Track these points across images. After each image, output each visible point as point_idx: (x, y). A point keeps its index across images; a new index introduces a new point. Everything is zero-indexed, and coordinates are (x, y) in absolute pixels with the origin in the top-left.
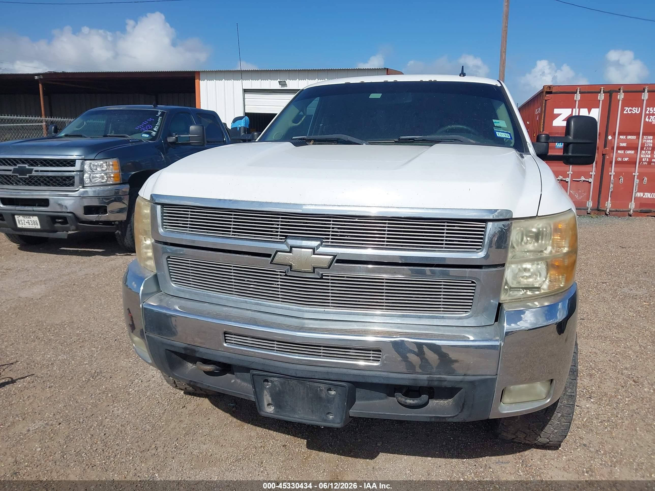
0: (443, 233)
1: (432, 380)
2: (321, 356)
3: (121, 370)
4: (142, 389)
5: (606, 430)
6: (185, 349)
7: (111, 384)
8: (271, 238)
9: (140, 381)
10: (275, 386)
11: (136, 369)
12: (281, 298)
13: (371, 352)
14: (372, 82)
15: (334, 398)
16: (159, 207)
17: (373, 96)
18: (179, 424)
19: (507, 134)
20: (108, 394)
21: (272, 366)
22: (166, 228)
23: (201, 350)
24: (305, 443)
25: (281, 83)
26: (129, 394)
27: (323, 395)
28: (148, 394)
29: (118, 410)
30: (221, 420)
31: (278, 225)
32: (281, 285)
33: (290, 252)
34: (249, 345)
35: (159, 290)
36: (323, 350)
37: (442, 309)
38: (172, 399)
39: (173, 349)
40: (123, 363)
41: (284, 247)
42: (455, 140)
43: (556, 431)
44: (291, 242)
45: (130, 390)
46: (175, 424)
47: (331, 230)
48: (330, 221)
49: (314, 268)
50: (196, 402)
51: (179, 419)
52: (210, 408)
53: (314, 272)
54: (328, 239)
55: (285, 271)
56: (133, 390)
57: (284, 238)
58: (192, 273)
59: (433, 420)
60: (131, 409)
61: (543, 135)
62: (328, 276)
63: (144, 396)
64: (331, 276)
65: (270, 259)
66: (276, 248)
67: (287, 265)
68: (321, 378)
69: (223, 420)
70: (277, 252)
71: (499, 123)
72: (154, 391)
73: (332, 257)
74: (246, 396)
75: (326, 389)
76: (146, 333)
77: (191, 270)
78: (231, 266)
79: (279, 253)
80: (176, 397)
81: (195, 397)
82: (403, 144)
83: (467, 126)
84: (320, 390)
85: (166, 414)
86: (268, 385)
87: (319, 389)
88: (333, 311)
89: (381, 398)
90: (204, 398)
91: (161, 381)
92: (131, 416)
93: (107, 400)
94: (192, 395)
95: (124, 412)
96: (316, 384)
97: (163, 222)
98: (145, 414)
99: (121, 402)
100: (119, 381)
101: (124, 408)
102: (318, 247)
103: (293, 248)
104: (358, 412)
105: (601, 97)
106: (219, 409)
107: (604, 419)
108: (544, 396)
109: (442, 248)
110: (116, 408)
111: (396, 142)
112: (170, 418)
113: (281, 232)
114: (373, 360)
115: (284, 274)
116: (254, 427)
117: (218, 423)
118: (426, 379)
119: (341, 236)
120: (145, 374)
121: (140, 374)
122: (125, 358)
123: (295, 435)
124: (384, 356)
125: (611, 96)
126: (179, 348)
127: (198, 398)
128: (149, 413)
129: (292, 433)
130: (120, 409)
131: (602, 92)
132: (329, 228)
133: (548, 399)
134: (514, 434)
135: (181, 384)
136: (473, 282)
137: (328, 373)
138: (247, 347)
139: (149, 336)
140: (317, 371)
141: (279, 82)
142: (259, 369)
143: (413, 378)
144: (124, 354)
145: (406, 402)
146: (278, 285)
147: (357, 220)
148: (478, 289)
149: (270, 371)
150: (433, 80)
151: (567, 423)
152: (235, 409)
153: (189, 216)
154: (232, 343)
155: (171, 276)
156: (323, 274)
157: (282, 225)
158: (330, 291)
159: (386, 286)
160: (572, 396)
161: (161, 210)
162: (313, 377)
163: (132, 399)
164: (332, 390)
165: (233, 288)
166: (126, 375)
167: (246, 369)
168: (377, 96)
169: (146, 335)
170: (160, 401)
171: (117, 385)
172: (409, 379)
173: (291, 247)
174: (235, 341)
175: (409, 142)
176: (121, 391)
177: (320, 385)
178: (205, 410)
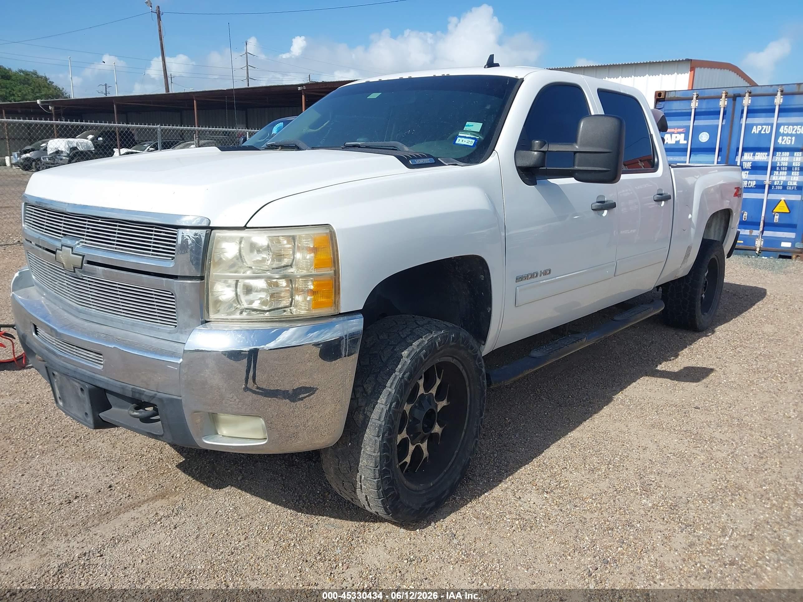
0: (151, 239)
15: (85, 399)
19: (471, 140)
27: (80, 394)
37: (154, 320)
41: (59, 245)
48: (86, 221)
49: (74, 268)
53: (75, 272)
54: (84, 239)
62: (86, 277)
65: (55, 256)
66: (56, 245)
67: (61, 263)
70: (57, 249)
71: (472, 126)
73: (82, 257)
75: (80, 388)
79: (57, 251)
86: (55, 379)
87: (76, 388)
96: (74, 382)
102: (75, 246)
109: (150, 254)
113: (63, 231)
132: (85, 228)
136: (173, 294)
137: (75, 372)
147: (100, 221)
150: (445, 75)
156: (83, 275)
157: (64, 224)
158: (89, 293)
159: (119, 291)
160: (371, 456)
177: (76, 384)
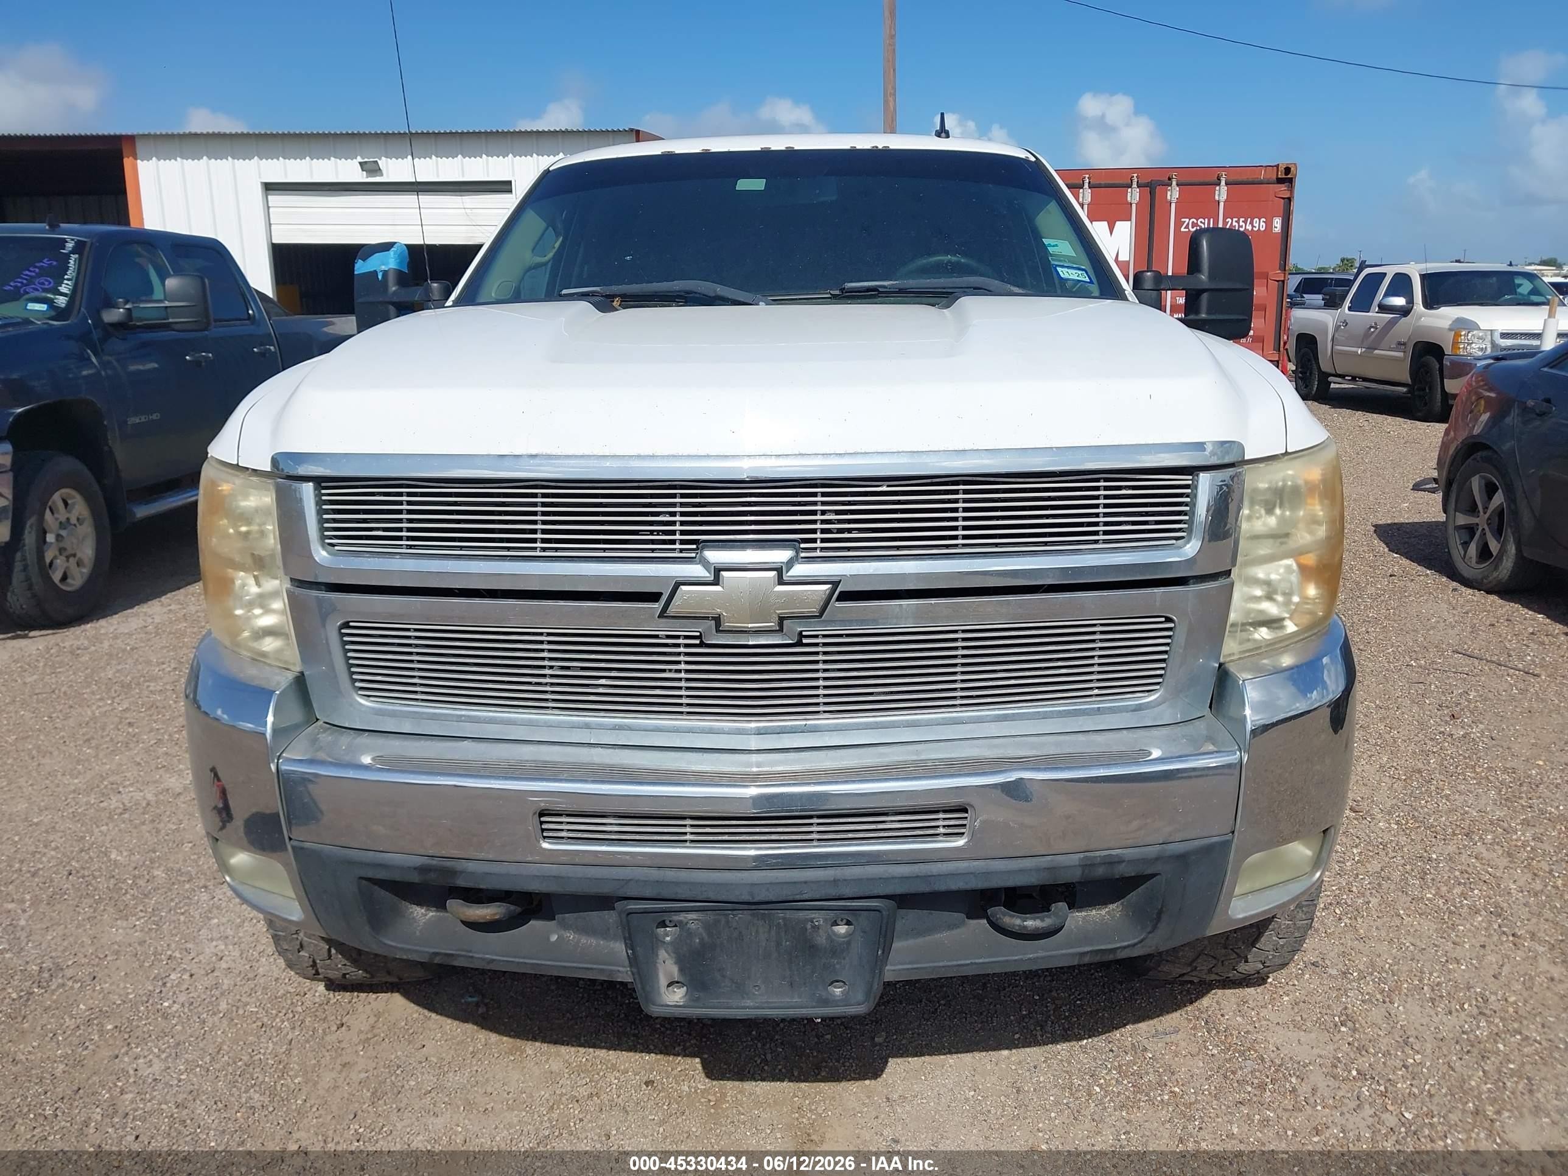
0: (1097, 506)
1: (1092, 865)
2: (812, 840)
3: (117, 953)
4: (199, 997)
5: (1343, 925)
6: (423, 870)
7: (101, 996)
8: (653, 550)
9: (186, 976)
10: (690, 934)
11: (162, 946)
12: (688, 705)
13: (941, 816)
14: (732, 150)
15: (849, 943)
16: (308, 490)
17: (743, 185)
18: (344, 1074)
19: (1080, 272)
20: (101, 1025)
21: (685, 883)
22: (333, 545)
23: (471, 866)
24: (699, 1066)
25: (365, 167)
26: (165, 1017)
27: (821, 939)
28: (223, 1006)
29: (150, 1064)
30: (458, 1044)
31: (673, 514)
32: (687, 671)
33: (716, 582)
34: (613, 837)
35: (311, 718)
36: (819, 824)
37: (1096, 692)
38: (299, 1009)
39: (382, 875)
40: (117, 932)
41: (696, 571)
42: (975, 288)
43: (1281, 942)
44: (715, 556)
45: (166, 1004)
46: (334, 1075)
47: (819, 517)
48: (815, 495)
49: (781, 619)
50: (368, 1007)
51: (339, 1061)
52: (415, 1016)
53: (781, 630)
54: (814, 541)
55: (698, 634)
56: (174, 1002)
57: (694, 546)
58: (419, 662)
59: (1086, 960)
60: (186, 1056)
61: (1149, 274)
62: (816, 636)
63: (214, 1014)
64: (825, 636)
65: (657, 606)
66: (674, 574)
67: (707, 618)
68: (818, 897)
69: (462, 1042)
70: (678, 585)
71: (1056, 245)
72: (238, 997)
73: (829, 586)
74: (602, 970)
75: (830, 923)
76: (290, 839)
77: (418, 654)
78: (541, 634)
79: (684, 588)
80: (308, 1003)
81: (363, 995)
82: (863, 301)
83: (964, 254)
84: (814, 927)
85: (295, 1052)
86: (669, 934)
87: (809, 926)
88: (828, 725)
89: (951, 927)
90: (389, 994)
91: (247, 967)
92: (196, 1075)
93: (106, 1041)
94: (352, 991)
95: (169, 1068)
96: (802, 914)
97: (322, 530)
98: (235, 1063)
99: (153, 1041)
100: (122, 985)
101: (167, 1057)
102: (790, 563)
103: (722, 572)
104: (908, 969)
105: (1134, 195)
106: (441, 1014)
107: (1329, 901)
108: (1308, 869)
109: (1096, 542)
110: (141, 1061)
111: (834, 296)
112: (314, 1062)
113: (683, 533)
114: (944, 834)
115: (698, 642)
116: (553, 1049)
117: (452, 1052)
118: (1077, 863)
119: (840, 531)
120: (193, 955)
121: (178, 955)
122: (117, 919)
123: (666, 1051)
124: (975, 820)
125: (1152, 194)
126: (402, 869)
127: (372, 996)
128: (245, 1058)
129: (655, 1047)
130: (156, 1060)
131: (1135, 185)
132: (814, 513)
133: (1316, 872)
134: (1190, 964)
135: (333, 966)
136: (1168, 620)
137: (835, 882)
138: (607, 842)
139: (302, 848)
140: (808, 879)
141: (360, 163)
142: (648, 894)
143: (1045, 865)
144: (111, 910)
145: (1025, 927)
146: (679, 671)
147: (884, 489)
148: (1180, 635)
149: (679, 897)
150: (880, 147)
151: (1306, 922)
152: (485, 1010)
153: (405, 507)
154: (563, 838)
155: (355, 677)
156: (804, 633)
157: (683, 514)
158: (820, 675)
159: (964, 648)
161: (316, 496)
162: (798, 897)
163: (179, 1028)
164: (840, 923)
165: (546, 692)
166: (136, 965)
167: (603, 902)
168: (757, 184)
169: (293, 848)
170: (265, 1020)
171: (120, 996)
172: (1038, 870)
173: (718, 571)
174: (568, 830)
175: (865, 297)
176: (139, 1012)
177: (813, 916)
178: (403, 1024)
